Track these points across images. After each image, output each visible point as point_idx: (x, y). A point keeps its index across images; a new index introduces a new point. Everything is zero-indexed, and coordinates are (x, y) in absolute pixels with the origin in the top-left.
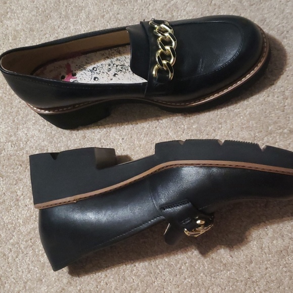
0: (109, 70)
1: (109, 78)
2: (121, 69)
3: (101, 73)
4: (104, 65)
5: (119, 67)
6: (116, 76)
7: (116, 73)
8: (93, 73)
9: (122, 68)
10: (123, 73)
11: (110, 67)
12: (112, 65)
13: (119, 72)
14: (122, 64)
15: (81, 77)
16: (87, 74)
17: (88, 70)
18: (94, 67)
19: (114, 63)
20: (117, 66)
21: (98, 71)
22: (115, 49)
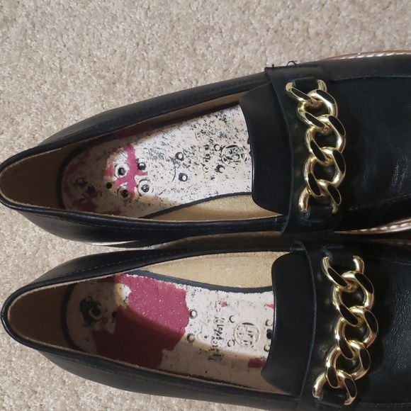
0: (207, 158)
1: (208, 175)
2: (230, 156)
3: (192, 165)
4: (197, 149)
5: (226, 152)
6: (221, 169)
7: (220, 163)
8: (177, 165)
9: (231, 153)
10: (233, 164)
11: (208, 152)
12: (212, 147)
13: (227, 163)
14: (232, 144)
15: (155, 173)
16: (166, 167)
17: (168, 158)
18: (179, 153)
19: (215, 142)
20: (221, 149)
21: (186, 161)
22: (216, 114)
